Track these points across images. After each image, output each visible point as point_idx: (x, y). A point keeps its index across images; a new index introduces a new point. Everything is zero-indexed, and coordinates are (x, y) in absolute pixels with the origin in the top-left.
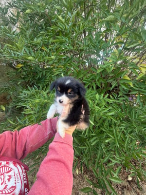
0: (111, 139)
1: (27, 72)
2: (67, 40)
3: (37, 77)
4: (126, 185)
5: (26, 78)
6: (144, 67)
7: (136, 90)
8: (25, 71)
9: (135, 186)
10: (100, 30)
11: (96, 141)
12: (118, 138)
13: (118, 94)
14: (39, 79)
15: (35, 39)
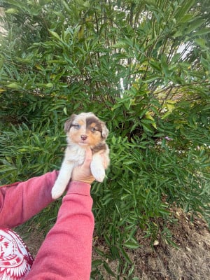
0: (128, 195)
1: (11, 102)
2: (71, 62)
3: (28, 109)
4: (152, 251)
5: (11, 110)
6: (170, 104)
7: (162, 132)
8: (9, 100)
9: (161, 251)
10: (120, 51)
11: (110, 199)
12: (137, 193)
13: (141, 137)
14: (32, 113)
15: (24, 55)
